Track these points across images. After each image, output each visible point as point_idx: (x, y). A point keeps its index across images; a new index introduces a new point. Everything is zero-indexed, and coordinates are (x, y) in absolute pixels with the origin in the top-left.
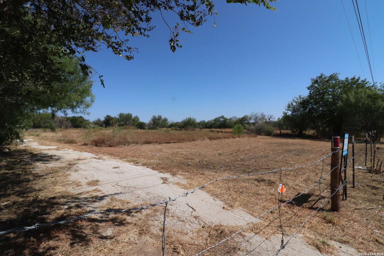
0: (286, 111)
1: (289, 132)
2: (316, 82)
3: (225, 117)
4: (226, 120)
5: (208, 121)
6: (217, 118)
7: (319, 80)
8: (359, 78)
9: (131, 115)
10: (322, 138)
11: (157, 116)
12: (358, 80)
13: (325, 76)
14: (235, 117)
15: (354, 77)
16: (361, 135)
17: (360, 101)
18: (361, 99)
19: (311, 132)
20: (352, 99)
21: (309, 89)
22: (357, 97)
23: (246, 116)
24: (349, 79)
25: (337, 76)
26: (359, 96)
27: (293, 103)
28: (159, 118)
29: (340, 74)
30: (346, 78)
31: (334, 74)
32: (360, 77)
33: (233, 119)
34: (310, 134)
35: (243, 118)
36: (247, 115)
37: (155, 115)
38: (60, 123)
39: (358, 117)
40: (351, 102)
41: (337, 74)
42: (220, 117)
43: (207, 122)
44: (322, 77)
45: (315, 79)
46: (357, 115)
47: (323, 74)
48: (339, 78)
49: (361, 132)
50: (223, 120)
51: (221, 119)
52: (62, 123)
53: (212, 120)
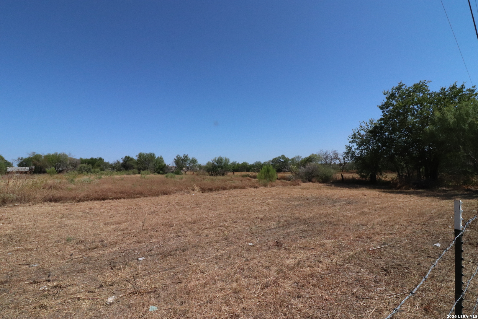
0: (351, 145)
1: (356, 176)
2: (392, 96)
3: (287, 156)
4: (287, 160)
5: (265, 162)
6: (275, 159)
7: (397, 93)
8: (463, 86)
9: (154, 155)
10: (404, 187)
11: (182, 156)
12: (461, 90)
13: (406, 87)
14: (299, 157)
15: (454, 85)
16: (473, 181)
17: (465, 121)
18: (467, 116)
19: (389, 176)
20: (451, 118)
21: (381, 108)
22: (460, 114)
23: (313, 155)
24: (446, 90)
25: (425, 85)
26: (463, 112)
27: (360, 131)
28: (184, 158)
29: (430, 82)
30: (442, 89)
31: (421, 83)
32: (465, 85)
33: (297, 159)
34: (388, 180)
35: (310, 157)
36: (315, 153)
37: (180, 155)
38: (73, 167)
39: (464, 150)
40: (449, 123)
41: (426, 82)
42: (279, 157)
43: (263, 164)
44: (401, 88)
45: (390, 91)
46: (461, 146)
47: (403, 83)
48: (429, 88)
49: (472, 176)
50: (283, 161)
51: (282, 160)
52: (76, 166)
53: (270, 161)
